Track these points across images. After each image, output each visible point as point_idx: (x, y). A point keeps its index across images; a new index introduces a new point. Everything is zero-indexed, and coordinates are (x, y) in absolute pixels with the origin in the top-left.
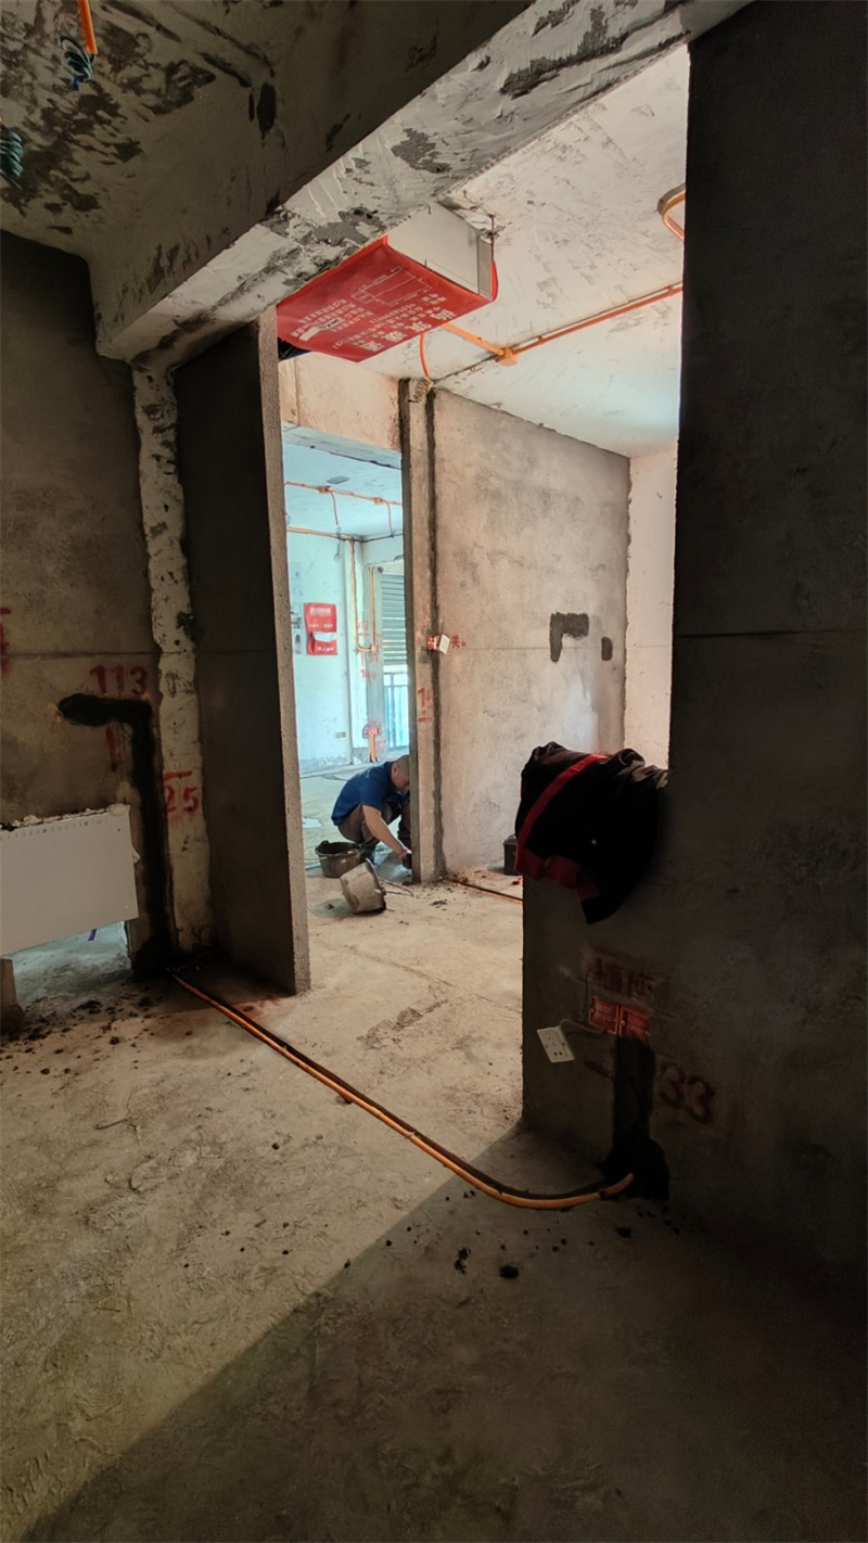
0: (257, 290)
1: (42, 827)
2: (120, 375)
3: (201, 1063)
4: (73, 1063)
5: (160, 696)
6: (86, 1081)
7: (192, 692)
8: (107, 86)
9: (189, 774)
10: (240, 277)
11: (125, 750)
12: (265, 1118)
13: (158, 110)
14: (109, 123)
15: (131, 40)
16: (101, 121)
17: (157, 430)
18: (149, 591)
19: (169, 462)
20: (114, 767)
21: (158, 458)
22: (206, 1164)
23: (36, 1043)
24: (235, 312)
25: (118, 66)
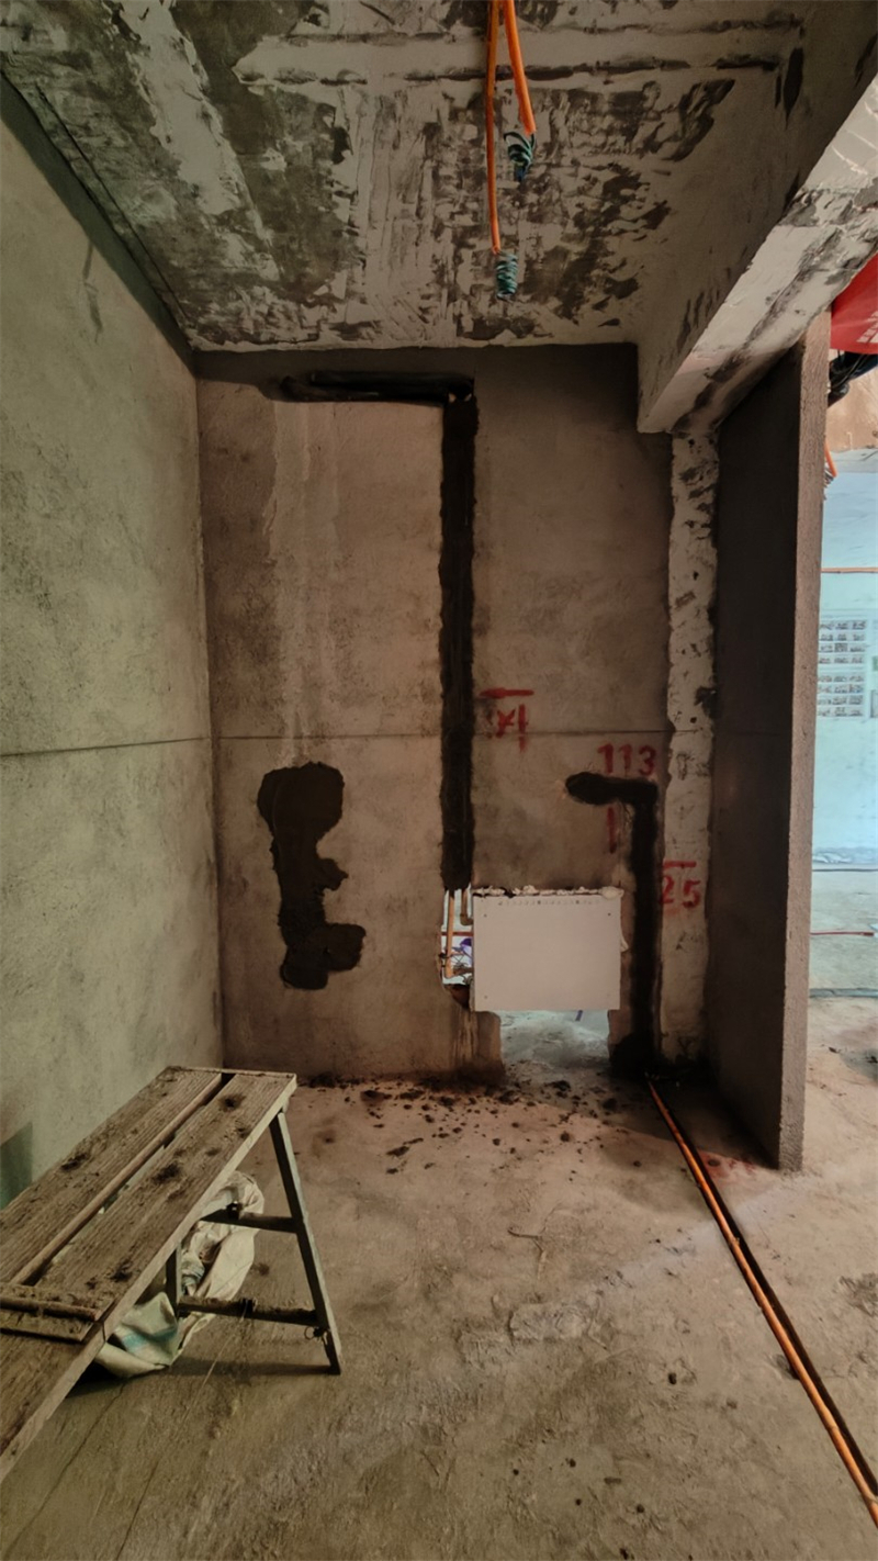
0: (793, 305)
1: (537, 898)
2: (658, 449)
3: (635, 1209)
4: (521, 1145)
5: (668, 778)
6: (522, 1171)
7: (705, 775)
8: (624, 161)
9: (693, 865)
10: (768, 299)
11: (625, 832)
12: (676, 1328)
13: (678, 157)
14: (633, 197)
15: (639, 97)
16: (626, 200)
17: (694, 494)
18: (666, 665)
19: (704, 526)
20: (613, 849)
21: (691, 524)
22: (588, 1348)
23: (503, 1107)
24: (773, 340)
25: (629, 134)
